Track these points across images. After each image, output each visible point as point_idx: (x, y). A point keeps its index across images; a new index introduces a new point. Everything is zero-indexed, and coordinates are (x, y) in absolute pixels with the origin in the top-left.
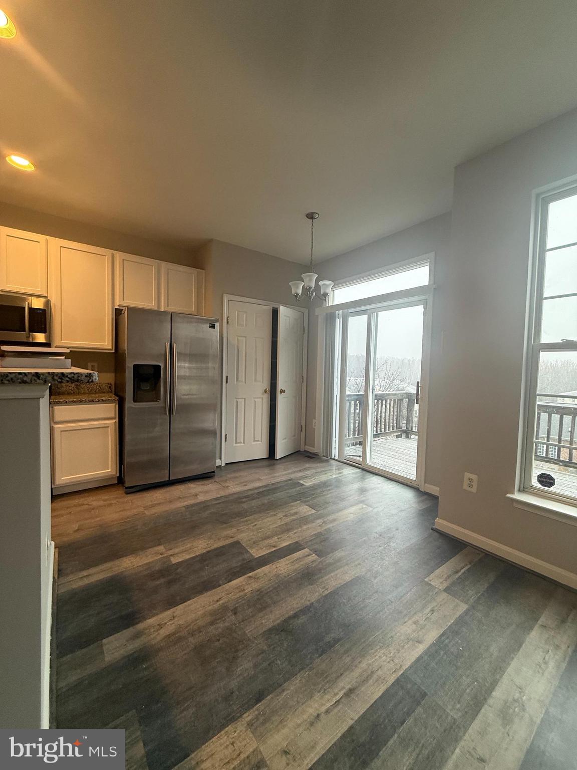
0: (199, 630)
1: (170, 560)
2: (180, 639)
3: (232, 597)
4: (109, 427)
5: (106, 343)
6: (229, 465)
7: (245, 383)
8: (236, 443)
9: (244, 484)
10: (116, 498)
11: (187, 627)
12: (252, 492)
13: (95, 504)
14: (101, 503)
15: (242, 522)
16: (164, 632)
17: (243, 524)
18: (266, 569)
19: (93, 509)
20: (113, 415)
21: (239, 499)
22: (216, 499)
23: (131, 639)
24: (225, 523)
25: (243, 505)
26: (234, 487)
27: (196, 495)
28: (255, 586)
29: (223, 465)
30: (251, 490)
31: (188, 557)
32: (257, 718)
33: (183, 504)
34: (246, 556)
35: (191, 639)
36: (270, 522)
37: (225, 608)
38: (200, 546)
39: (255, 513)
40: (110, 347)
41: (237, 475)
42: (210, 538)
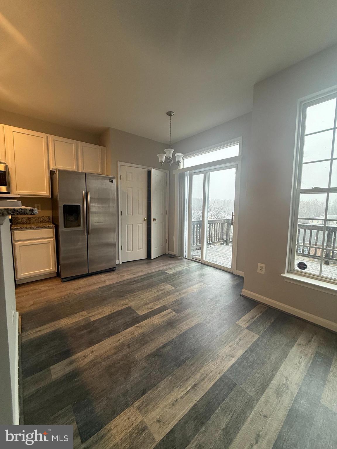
0: (108, 358)
1: (90, 319)
2: (97, 363)
3: (127, 338)
4: (49, 243)
5: (45, 192)
6: (124, 263)
7: (132, 215)
8: (128, 250)
9: (133, 274)
10: (56, 285)
11: (101, 356)
12: (137, 279)
13: (43, 289)
14: (47, 288)
15: (133, 295)
16: (87, 360)
17: (133, 297)
18: (146, 322)
19: (42, 291)
20: (52, 236)
21: (130, 282)
22: (116, 283)
23: (67, 365)
24: (122, 297)
25: (132, 286)
26: (127, 276)
27: (105, 281)
28: (140, 331)
29: (121, 263)
30: (137, 277)
31: (101, 317)
32: (142, 403)
33: (97, 287)
34: (135, 315)
35: (103, 363)
36: (149, 295)
37: (123, 344)
38: (107, 310)
39: (139, 290)
40: (48, 194)
41: (129, 269)
42: (113, 306)
